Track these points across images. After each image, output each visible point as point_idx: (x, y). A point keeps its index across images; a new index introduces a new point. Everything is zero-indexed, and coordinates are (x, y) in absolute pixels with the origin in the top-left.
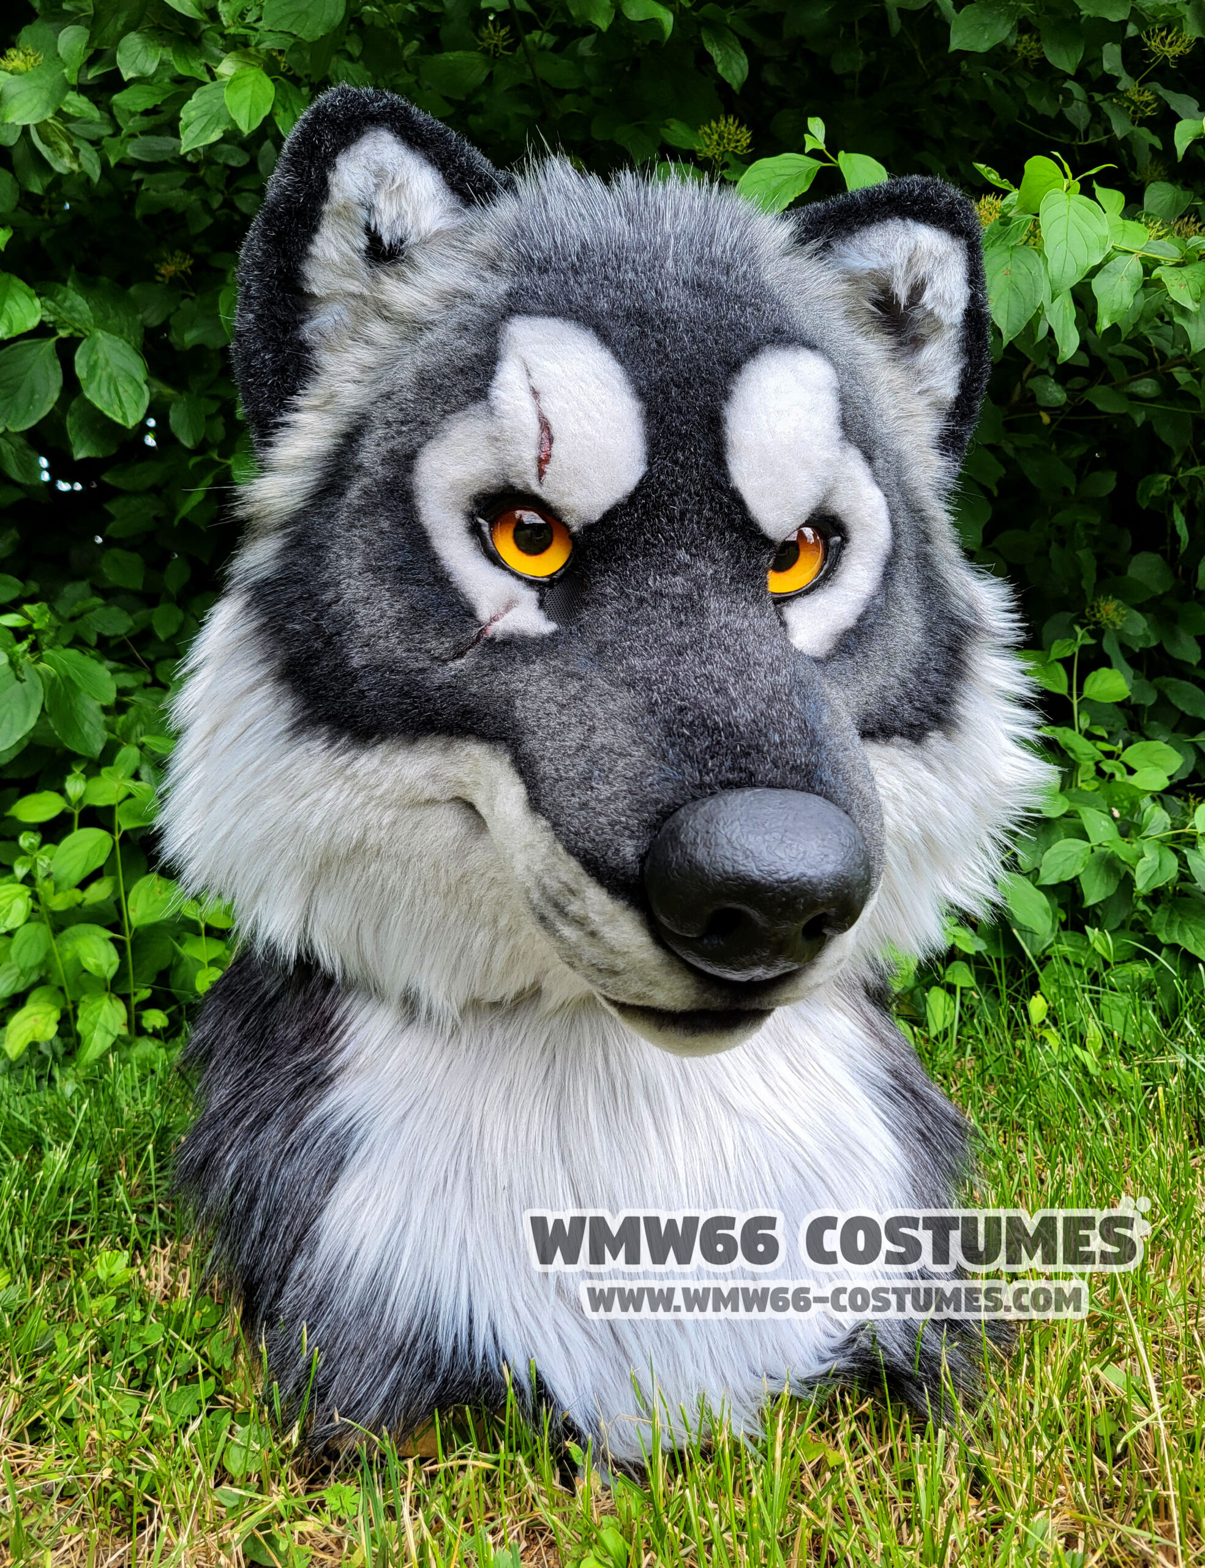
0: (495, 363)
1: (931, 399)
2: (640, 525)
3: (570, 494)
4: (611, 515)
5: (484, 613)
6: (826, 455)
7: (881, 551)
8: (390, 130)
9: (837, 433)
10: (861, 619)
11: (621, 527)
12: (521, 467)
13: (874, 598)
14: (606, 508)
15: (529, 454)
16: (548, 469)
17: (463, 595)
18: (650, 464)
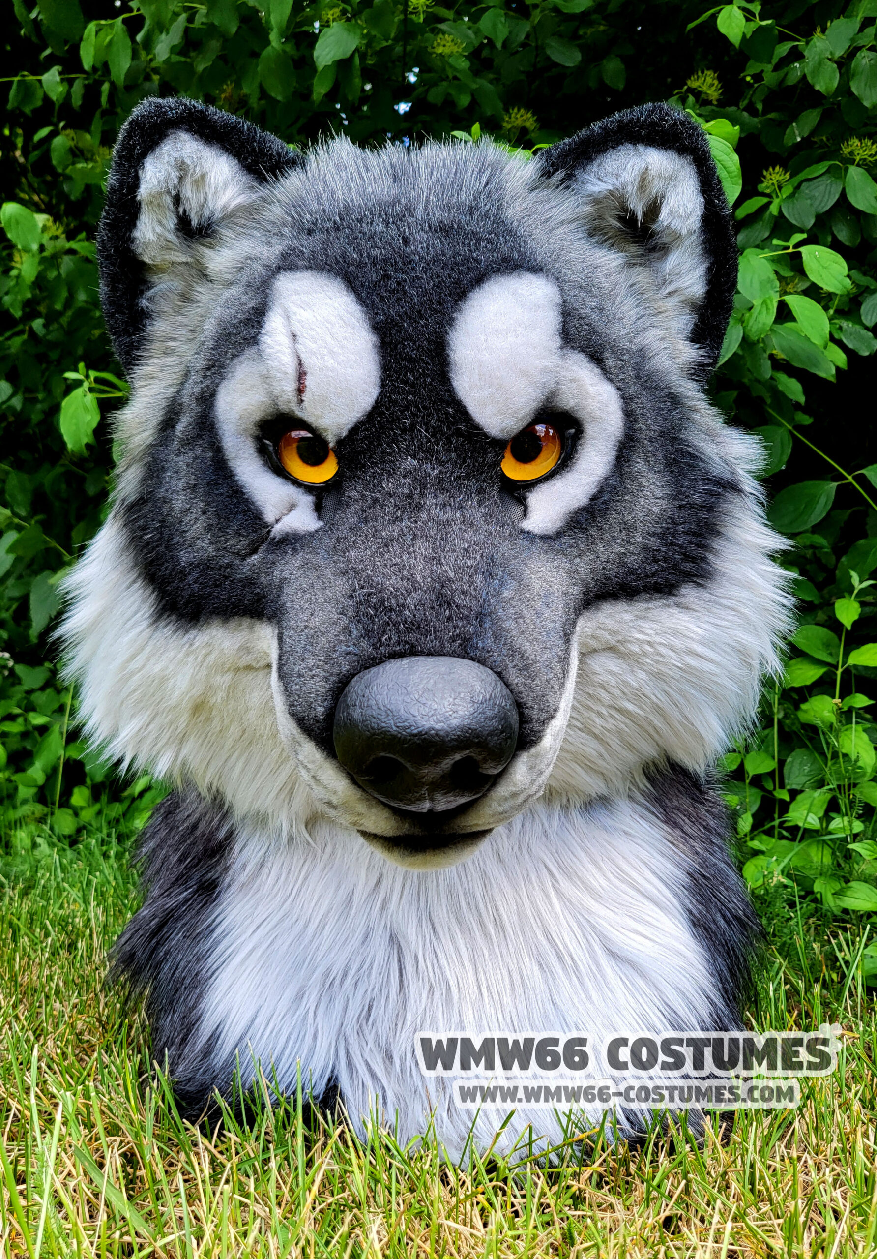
0: (264, 314)
1: (682, 298)
2: (379, 438)
3: (322, 417)
4: (354, 430)
5: (269, 516)
6: (547, 363)
7: (613, 438)
8: (187, 131)
9: (559, 342)
10: (594, 498)
11: (362, 441)
12: (285, 397)
13: (607, 479)
14: (350, 426)
15: (289, 387)
16: (306, 397)
17: (253, 503)
18: (383, 386)
